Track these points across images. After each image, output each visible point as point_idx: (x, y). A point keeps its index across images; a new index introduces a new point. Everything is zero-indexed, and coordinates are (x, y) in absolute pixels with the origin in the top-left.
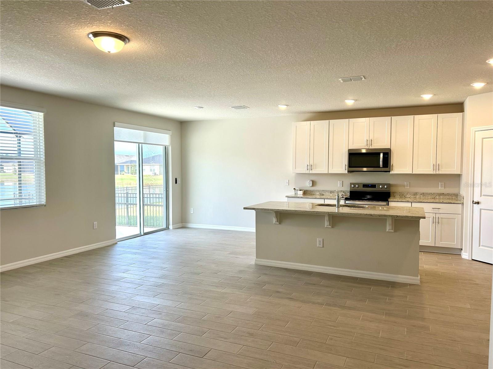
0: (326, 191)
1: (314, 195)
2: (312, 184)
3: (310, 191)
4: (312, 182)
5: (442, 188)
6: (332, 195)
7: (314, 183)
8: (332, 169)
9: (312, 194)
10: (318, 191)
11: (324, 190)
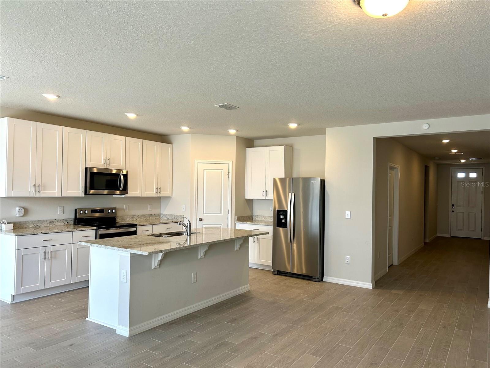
0: (44, 220)
1: (25, 228)
2: (23, 212)
3: (20, 222)
4: (23, 210)
5: (150, 210)
6: (51, 225)
7: (26, 211)
8: (67, 191)
9: (23, 228)
10: (32, 222)
11: (40, 221)
